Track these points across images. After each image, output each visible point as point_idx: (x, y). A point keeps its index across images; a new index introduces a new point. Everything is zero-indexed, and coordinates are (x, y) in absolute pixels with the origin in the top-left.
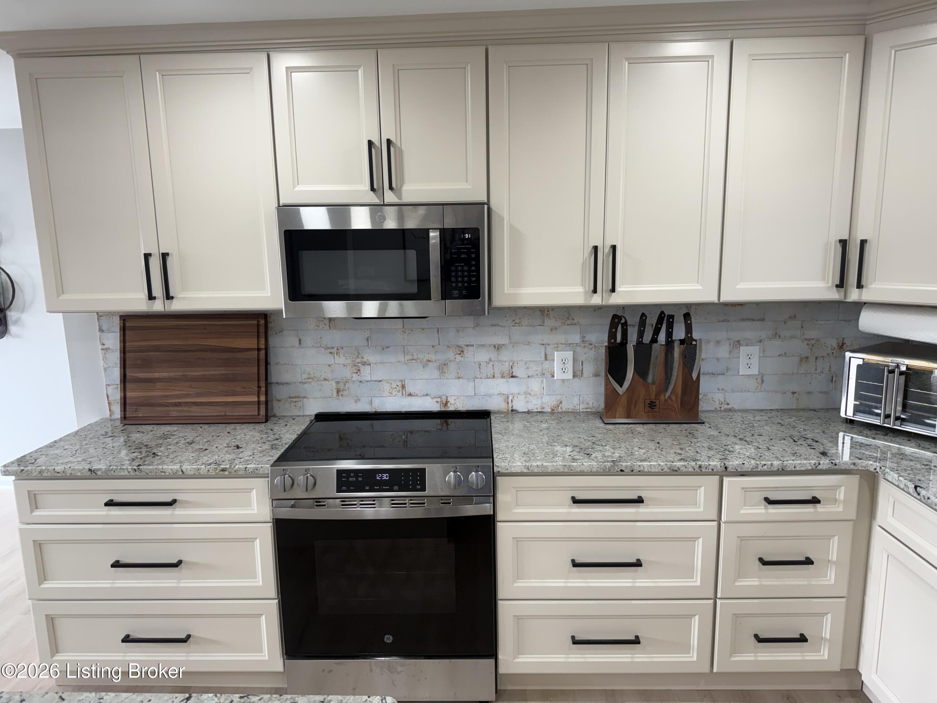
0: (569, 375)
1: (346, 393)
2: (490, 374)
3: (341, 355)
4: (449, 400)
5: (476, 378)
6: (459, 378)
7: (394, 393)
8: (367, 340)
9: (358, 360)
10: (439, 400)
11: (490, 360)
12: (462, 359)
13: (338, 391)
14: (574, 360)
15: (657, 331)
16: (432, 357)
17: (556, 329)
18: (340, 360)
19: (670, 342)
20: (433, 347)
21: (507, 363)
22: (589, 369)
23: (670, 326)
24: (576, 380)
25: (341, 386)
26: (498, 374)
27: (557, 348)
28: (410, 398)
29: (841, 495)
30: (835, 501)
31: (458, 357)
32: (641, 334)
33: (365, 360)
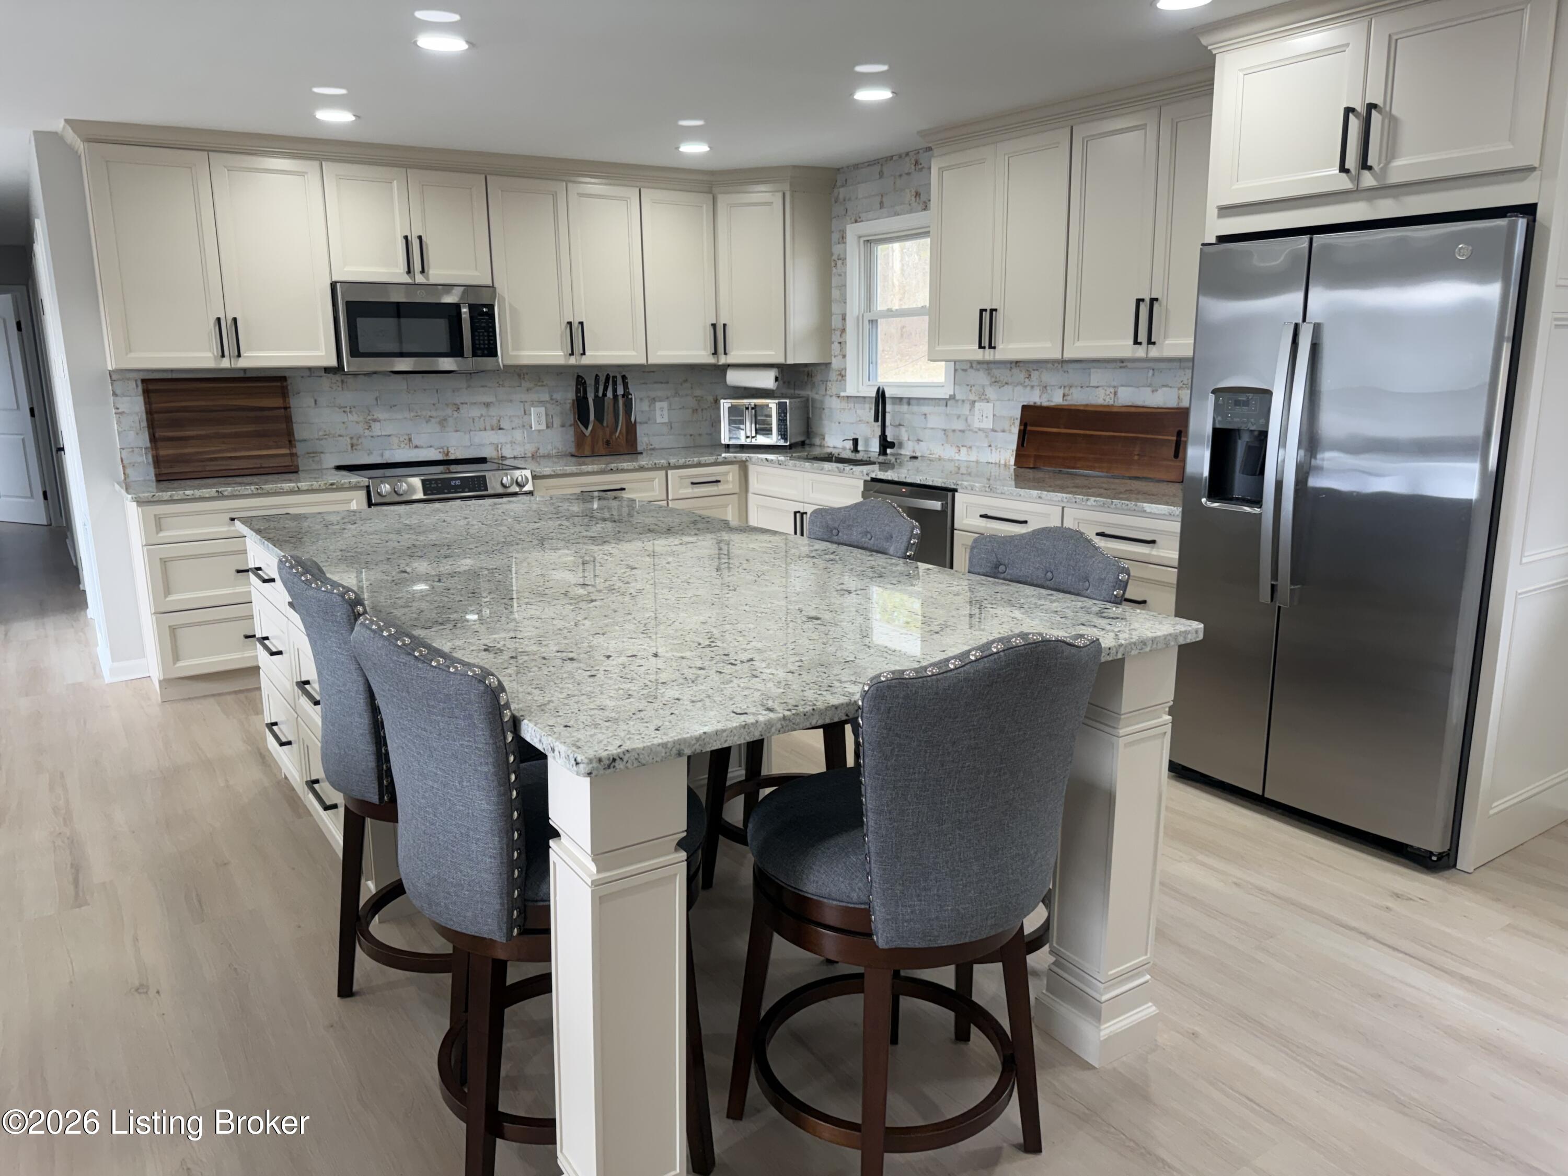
0: (544, 427)
1: (359, 447)
2: (482, 427)
3: (354, 413)
4: (450, 450)
5: (471, 430)
6: (457, 431)
7: (403, 446)
8: (377, 399)
9: (369, 418)
10: (441, 450)
11: (482, 415)
12: (459, 415)
13: (352, 446)
14: (547, 415)
15: (606, 389)
16: (434, 414)
17: (531, 389)
18: (353, 417)
19: (615, 396)
20: (434, 405)
21: (495, 418)
22: (557, 422)
23: (615, 384)
24: (549, 430)
25: (355, 441)
26: (488, 427)
27: (533, 405)
28: (416, 450)
29: (730, 478)
30: (727, 482)
31: (455, 413)
32: (597, 390)
33: (375, 417)
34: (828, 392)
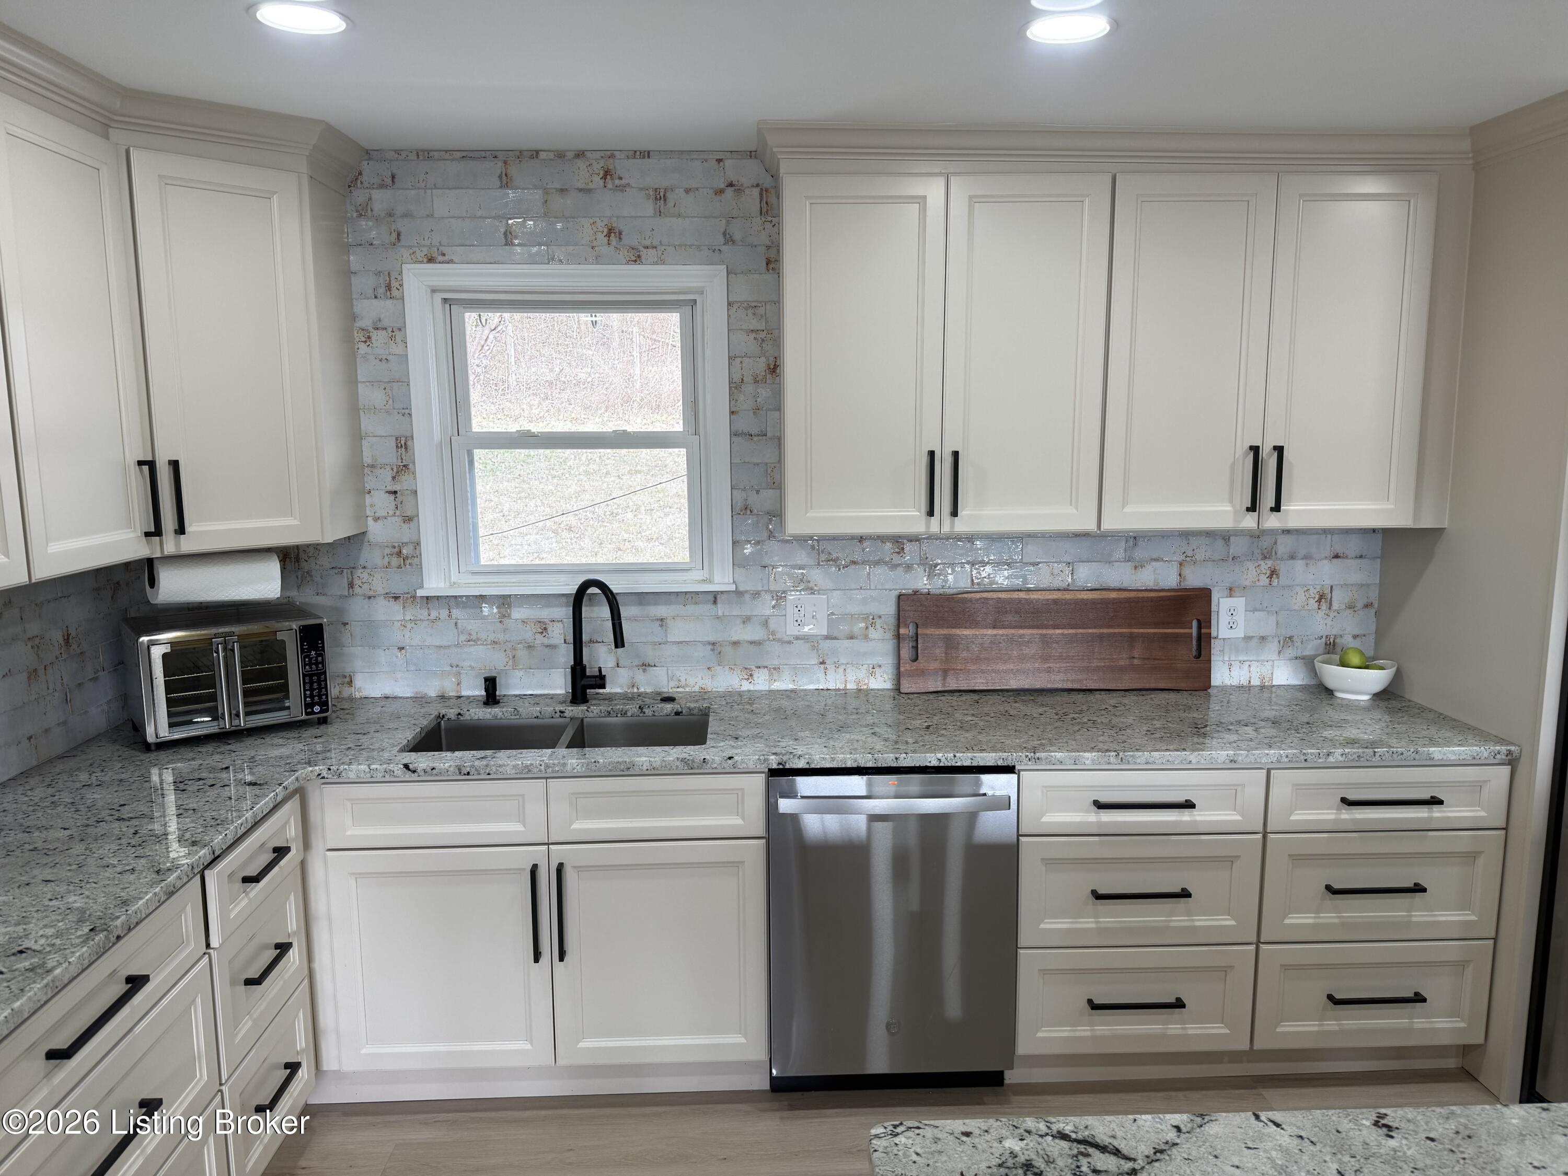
29: (291, 831)
34: (357, 590)
